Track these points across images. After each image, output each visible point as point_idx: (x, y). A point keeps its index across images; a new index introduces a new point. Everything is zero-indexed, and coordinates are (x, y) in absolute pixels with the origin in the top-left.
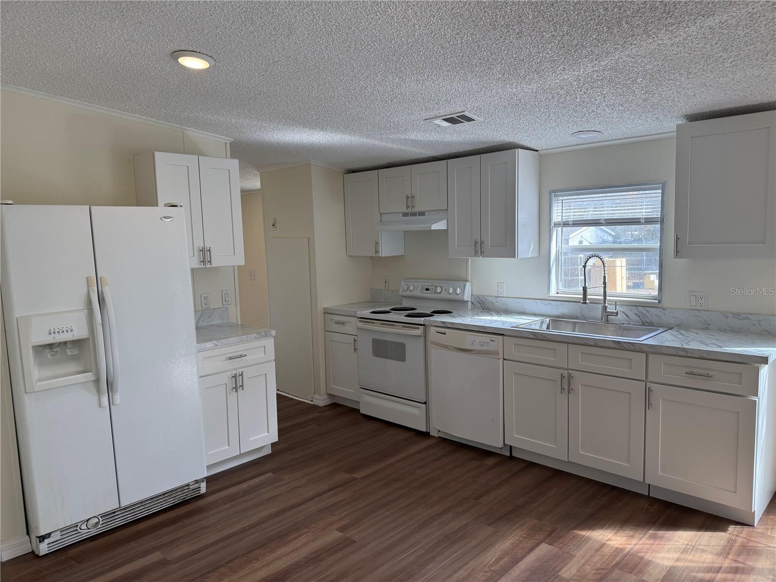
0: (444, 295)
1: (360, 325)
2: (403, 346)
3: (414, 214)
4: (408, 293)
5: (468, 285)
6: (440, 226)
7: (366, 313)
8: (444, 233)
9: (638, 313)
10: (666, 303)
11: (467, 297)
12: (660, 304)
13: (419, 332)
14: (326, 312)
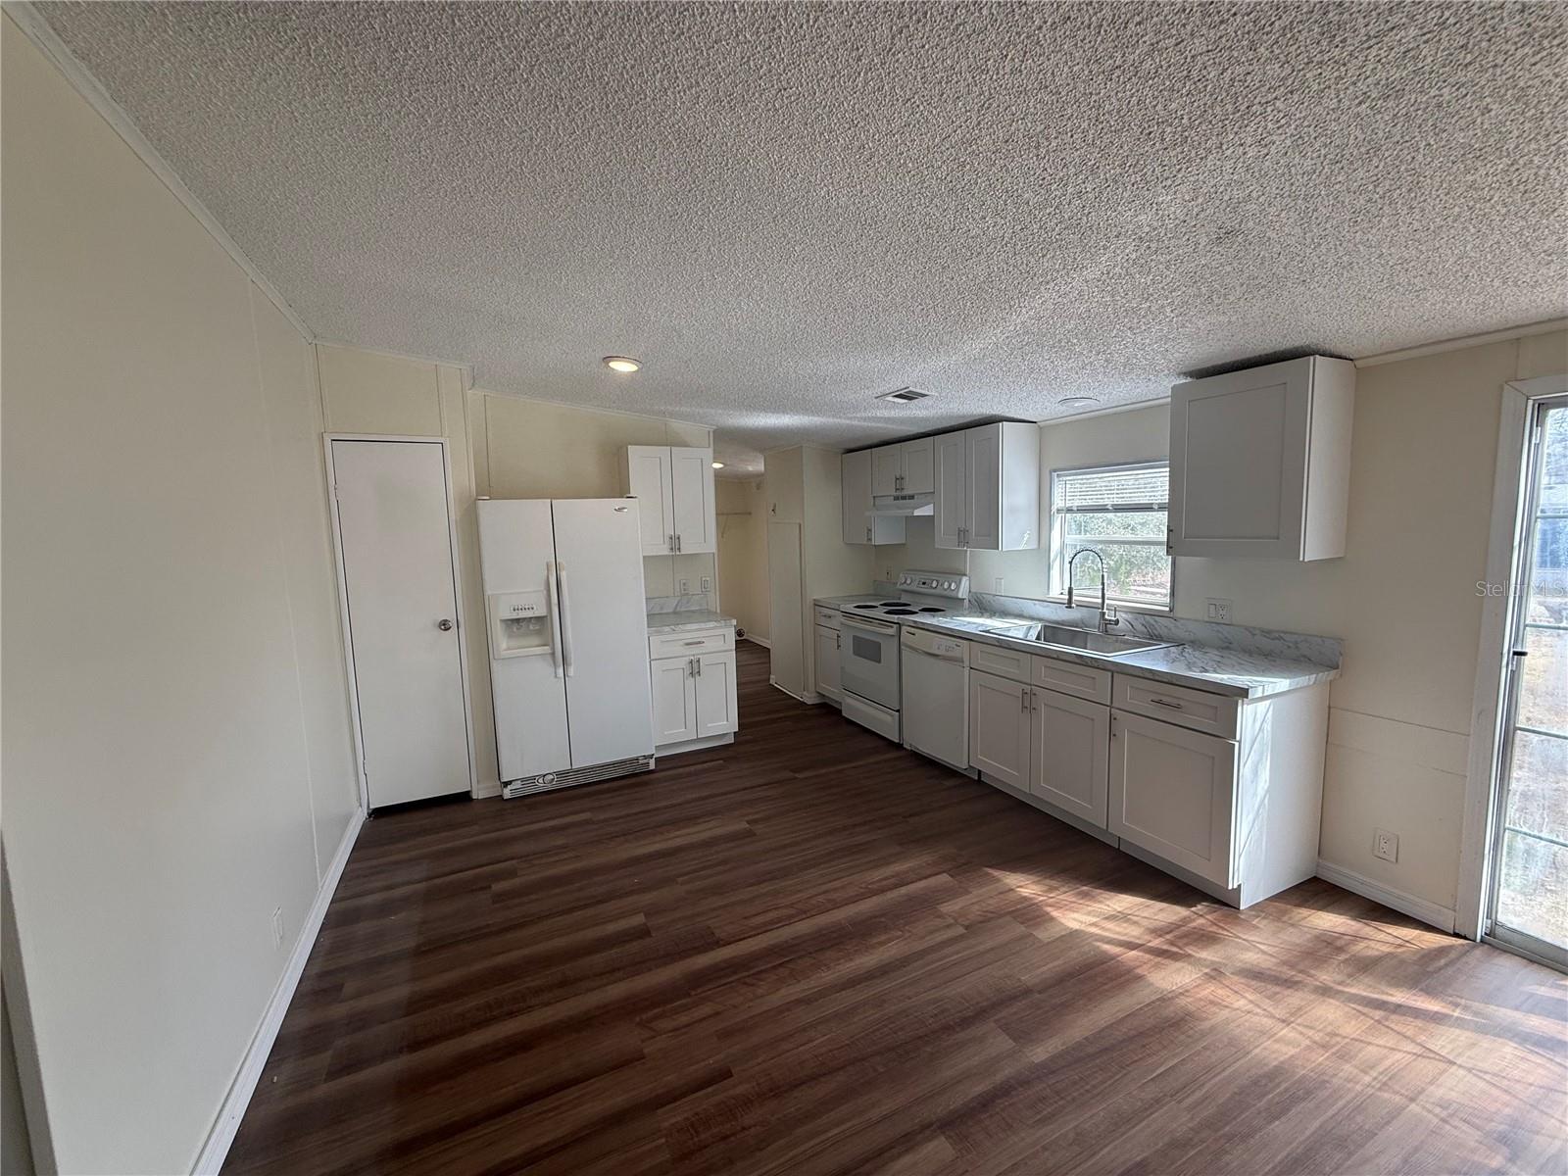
0: (938, 591)
1: (843, 620)
2: (878, 645)
3: (904, 498)
4: (905, 587)
5: (965, 580)
6: (927, 511)
7: (850, 608)
8: (930, 519)
9: (1146, 624)
10: (1178, 613)
11: (963, 593)
12: (1172, 613)
13: (892, 631)
14: (817, 604)
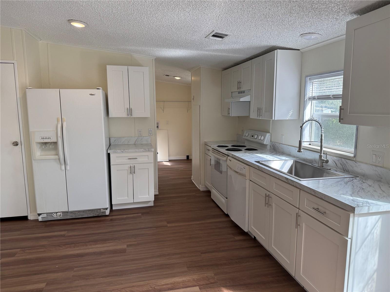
0: (256, 140)
1: (212, 152)
3: (241, 92)
5: (268, 135)
6: (247, 99)
7: (215, 146)
9: (342, 163)
10: (358, 158)
11: (265, 142)
12: (355, 158)
14: (205, 144)
